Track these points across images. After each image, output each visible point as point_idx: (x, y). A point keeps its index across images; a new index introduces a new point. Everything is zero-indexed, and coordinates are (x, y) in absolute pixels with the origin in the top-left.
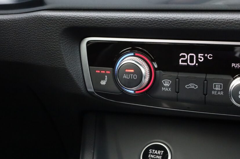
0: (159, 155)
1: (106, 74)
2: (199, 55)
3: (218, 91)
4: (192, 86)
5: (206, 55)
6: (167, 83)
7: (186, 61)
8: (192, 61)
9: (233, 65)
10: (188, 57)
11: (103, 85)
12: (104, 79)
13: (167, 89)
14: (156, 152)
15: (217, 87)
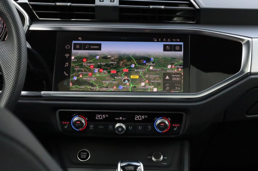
0: (85, 155)
1: (67, 124)
2: (103, 115)
3: (111, 128)
4: (101, 127)
6: (92, 126)
9: (116, 118)
11: (66, 128)
12: (66, 126)
13: (92, 129)
14: (84, 153)
15: (111, 127)
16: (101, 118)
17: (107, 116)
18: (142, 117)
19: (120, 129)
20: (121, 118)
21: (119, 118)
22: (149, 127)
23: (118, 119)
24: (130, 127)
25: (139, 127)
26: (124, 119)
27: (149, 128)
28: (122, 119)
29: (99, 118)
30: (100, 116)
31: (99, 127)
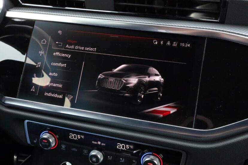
2: (78, 135)
3: (86, 153)
4: (74, 149)
5: (81, 136)
6: (63, 147)
7: (72, 137)
8: (75, 137)
9: (93, 142)
10: (73, 135)
11: (35, 143)
12: (35, 140)
13: (64, 149)
16: (75, 138)
17: (83, 137)
18: (126, 147)
19: (94, 159)
20: (99, 143)
22: (134, 161)
23: (96, 143)
24: (109, 157)
25: (121, 159)
26: (103, 144)
27: (134, 163)
28: (101, 144)
29: (74, 137)
30: (74, 135)
31: (72, 149)
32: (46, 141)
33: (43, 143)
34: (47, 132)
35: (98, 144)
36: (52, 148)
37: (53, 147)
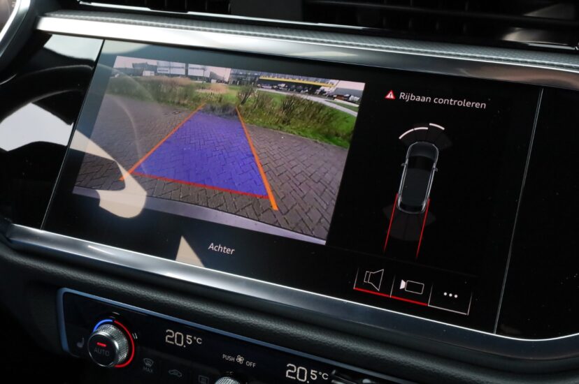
6: (148, 363)
15: (203, 381)
16: (179, 341)
17: (199, 341)
18: (309, 374)
20: (240, 359)
21: (236, 358)
23: (233, 359)
26: (250, 364)
28: (244, 362)
29: (176, 340)
30: (178, 335)
31: (169, 372)
32: (105, 345)
33: (96, 350)
34: (111, 321)
35: (236, 363)
36: (117, 366)
37: (120, 364)
